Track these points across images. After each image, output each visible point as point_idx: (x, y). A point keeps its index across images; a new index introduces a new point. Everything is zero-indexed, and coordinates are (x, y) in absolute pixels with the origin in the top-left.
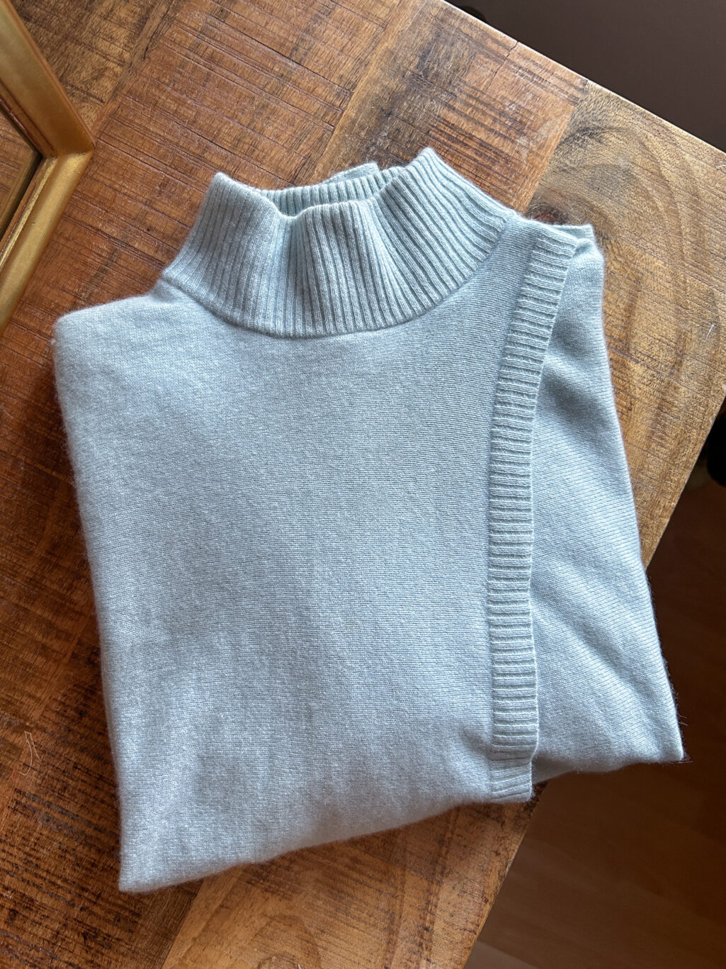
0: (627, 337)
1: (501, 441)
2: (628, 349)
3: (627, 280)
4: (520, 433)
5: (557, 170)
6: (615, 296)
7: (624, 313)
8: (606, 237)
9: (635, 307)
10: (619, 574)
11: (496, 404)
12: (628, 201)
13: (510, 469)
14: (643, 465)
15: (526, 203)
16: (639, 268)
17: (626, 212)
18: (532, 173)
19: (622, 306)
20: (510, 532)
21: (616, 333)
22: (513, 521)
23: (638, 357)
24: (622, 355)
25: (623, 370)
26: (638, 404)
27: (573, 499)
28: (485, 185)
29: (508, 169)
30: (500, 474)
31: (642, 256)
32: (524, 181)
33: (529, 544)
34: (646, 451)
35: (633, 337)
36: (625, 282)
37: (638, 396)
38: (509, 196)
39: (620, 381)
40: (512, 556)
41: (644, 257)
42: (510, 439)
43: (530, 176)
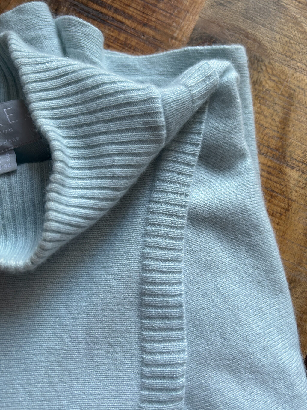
0: (282, 146)
1: (151, 263)
2: (284, 157)
3: (282, 97)
4: (170, 253)
5: (215, 4)
6: (271, 111)
7: (280, 126)
8: (260, 60)
9: (289, 120)
10: (276, 376)
11: (147, 226)
12: (279, 28)
13: (160, 290)
14: (301, 259)
15: (188, 34)
16: (291, 86)
17: (278, 36)
18: (192, 7)
19: (277, 119)
20: (161, 353)
21: (273, 143)
22: (165, 341)
23: (294, 164)
24: (278, 162)
25: (280, 176)
26: (294, 206)
27: (227, 306)
28: (151, 20)
29: (172, 5)
30: (150, 295)
31: (293, 75)
32: (186, 15)
33: (182, 364)
34: (303, 247)
35: (288, 146)
36: (279, 98)
37: (294, 198)
38: (172, 28)
39: (278, 185)
40: (164, 377)
41: (295, 76)
42: (161, 260)
43: (191, 10)
